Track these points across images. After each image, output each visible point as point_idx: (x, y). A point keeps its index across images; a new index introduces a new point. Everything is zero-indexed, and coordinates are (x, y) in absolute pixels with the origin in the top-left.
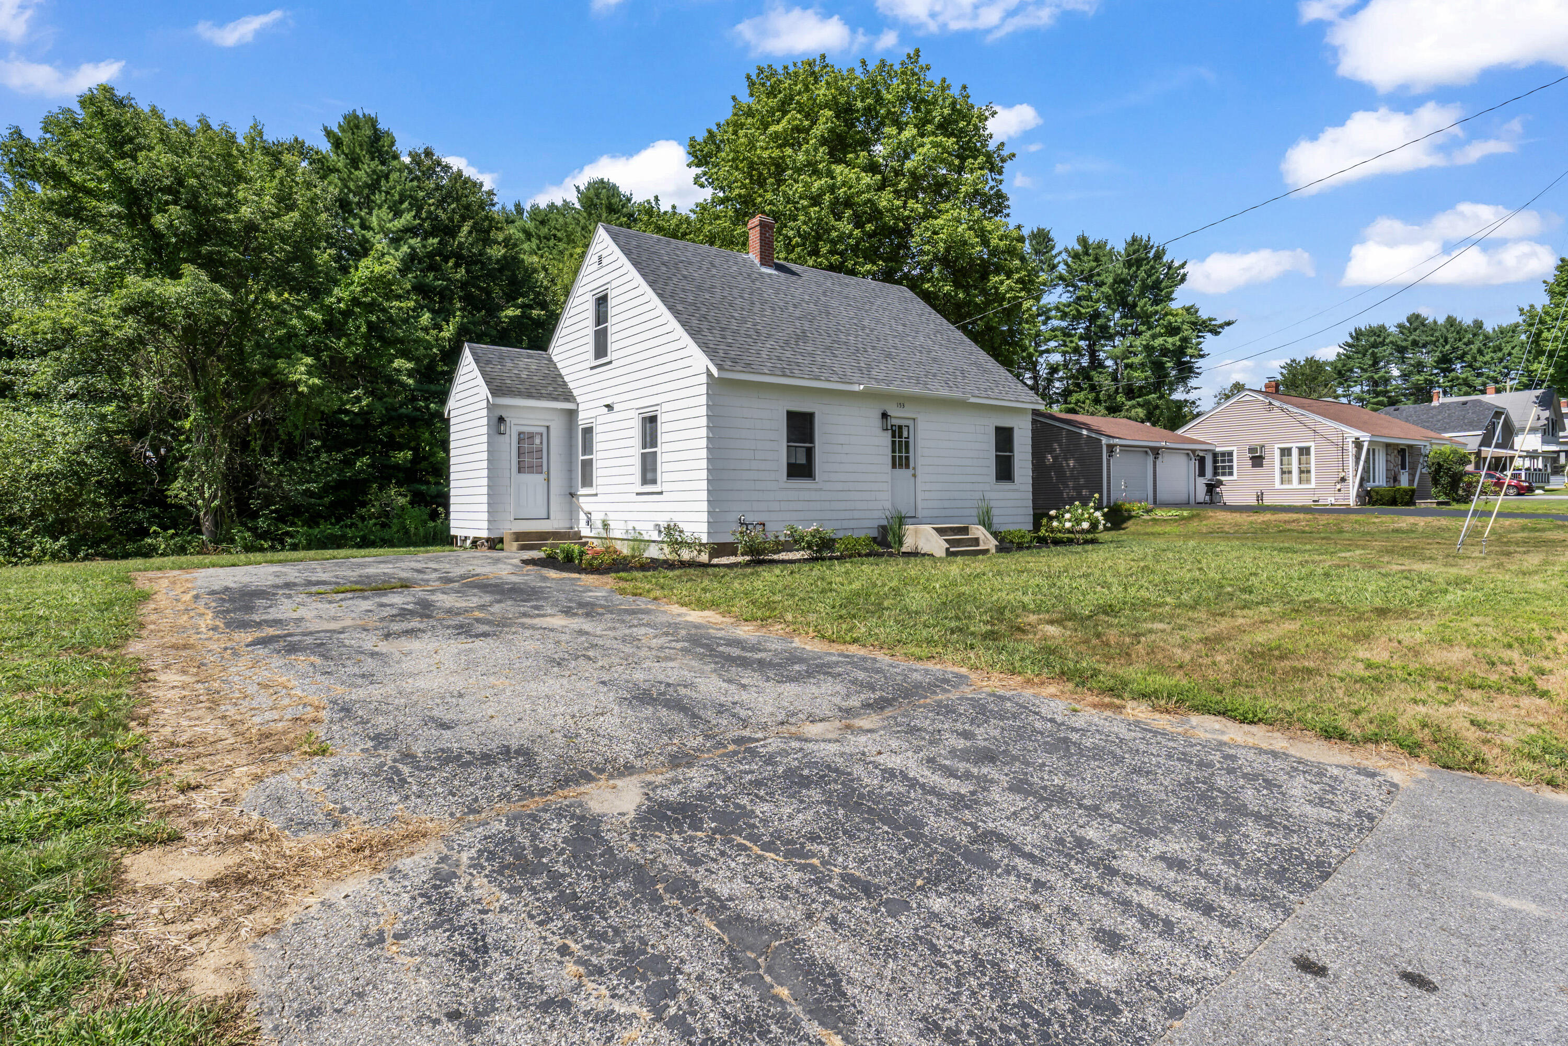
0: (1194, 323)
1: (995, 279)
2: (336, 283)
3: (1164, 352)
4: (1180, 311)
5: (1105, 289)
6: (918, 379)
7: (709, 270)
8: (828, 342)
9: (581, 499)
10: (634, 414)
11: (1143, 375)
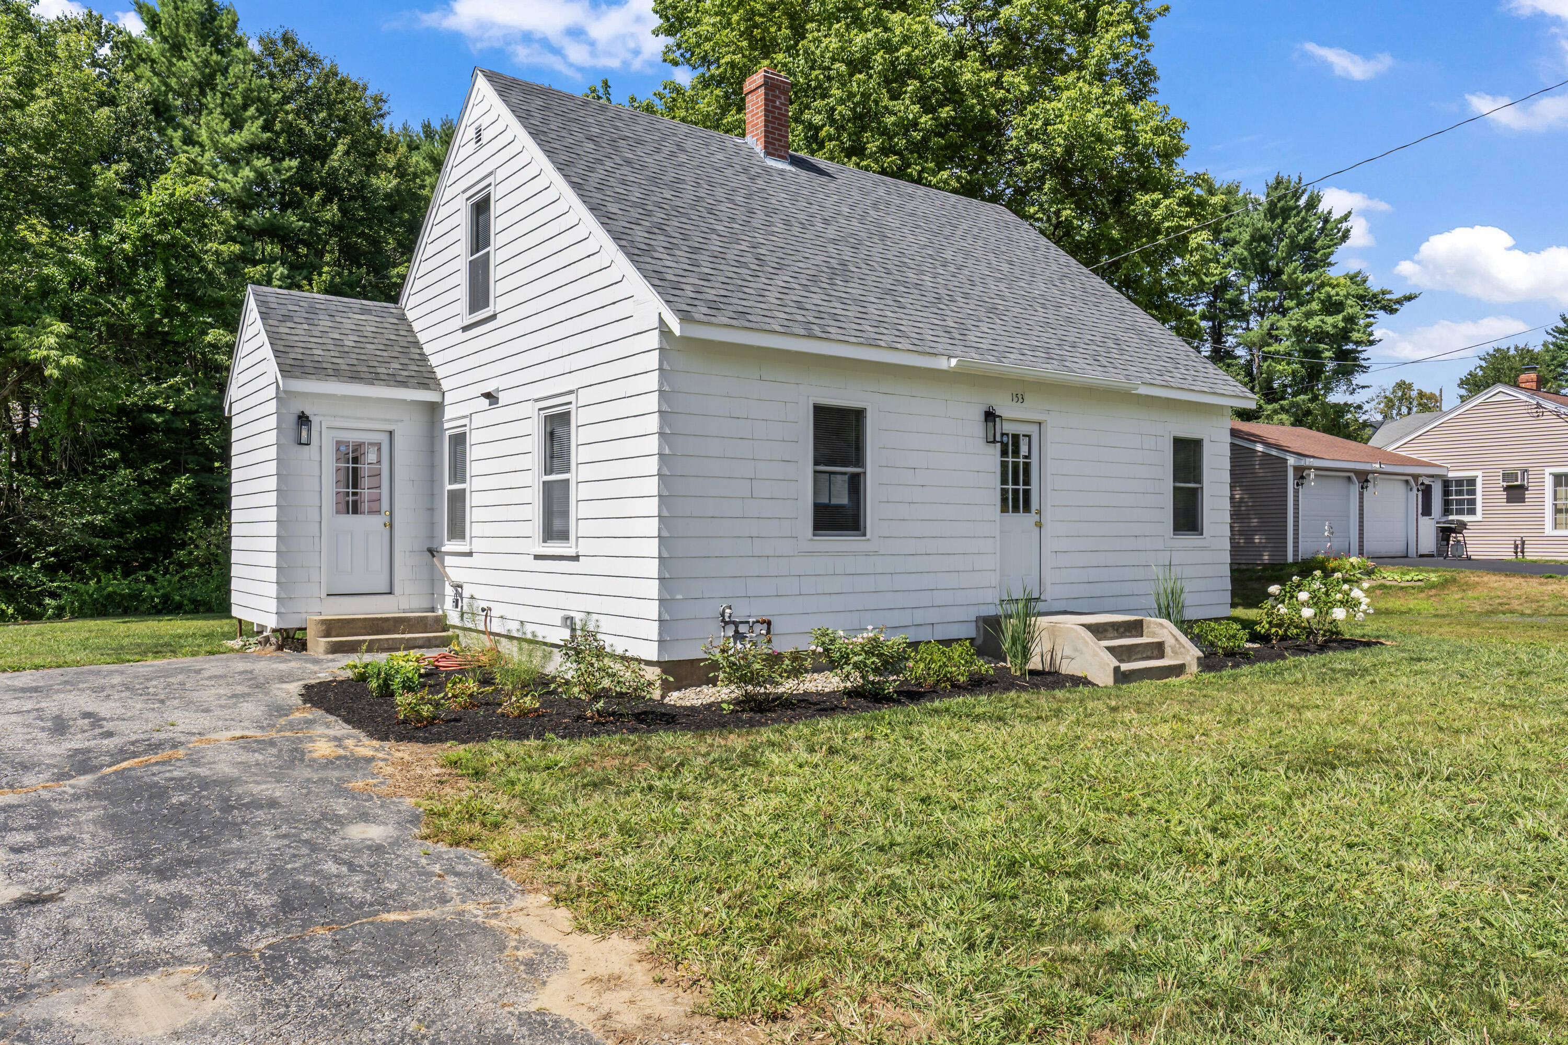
0: (1361, 297)
1: (1145, 198)
2: (119, 213)
3: (1320, 336)
4: (1342, 281)
5: (1238, 249)
6: (1047, 351)
7: (672, 154)
8: (887, 282)
9: (448, 560)
10: (530, 409)
11: (1289, 369)
